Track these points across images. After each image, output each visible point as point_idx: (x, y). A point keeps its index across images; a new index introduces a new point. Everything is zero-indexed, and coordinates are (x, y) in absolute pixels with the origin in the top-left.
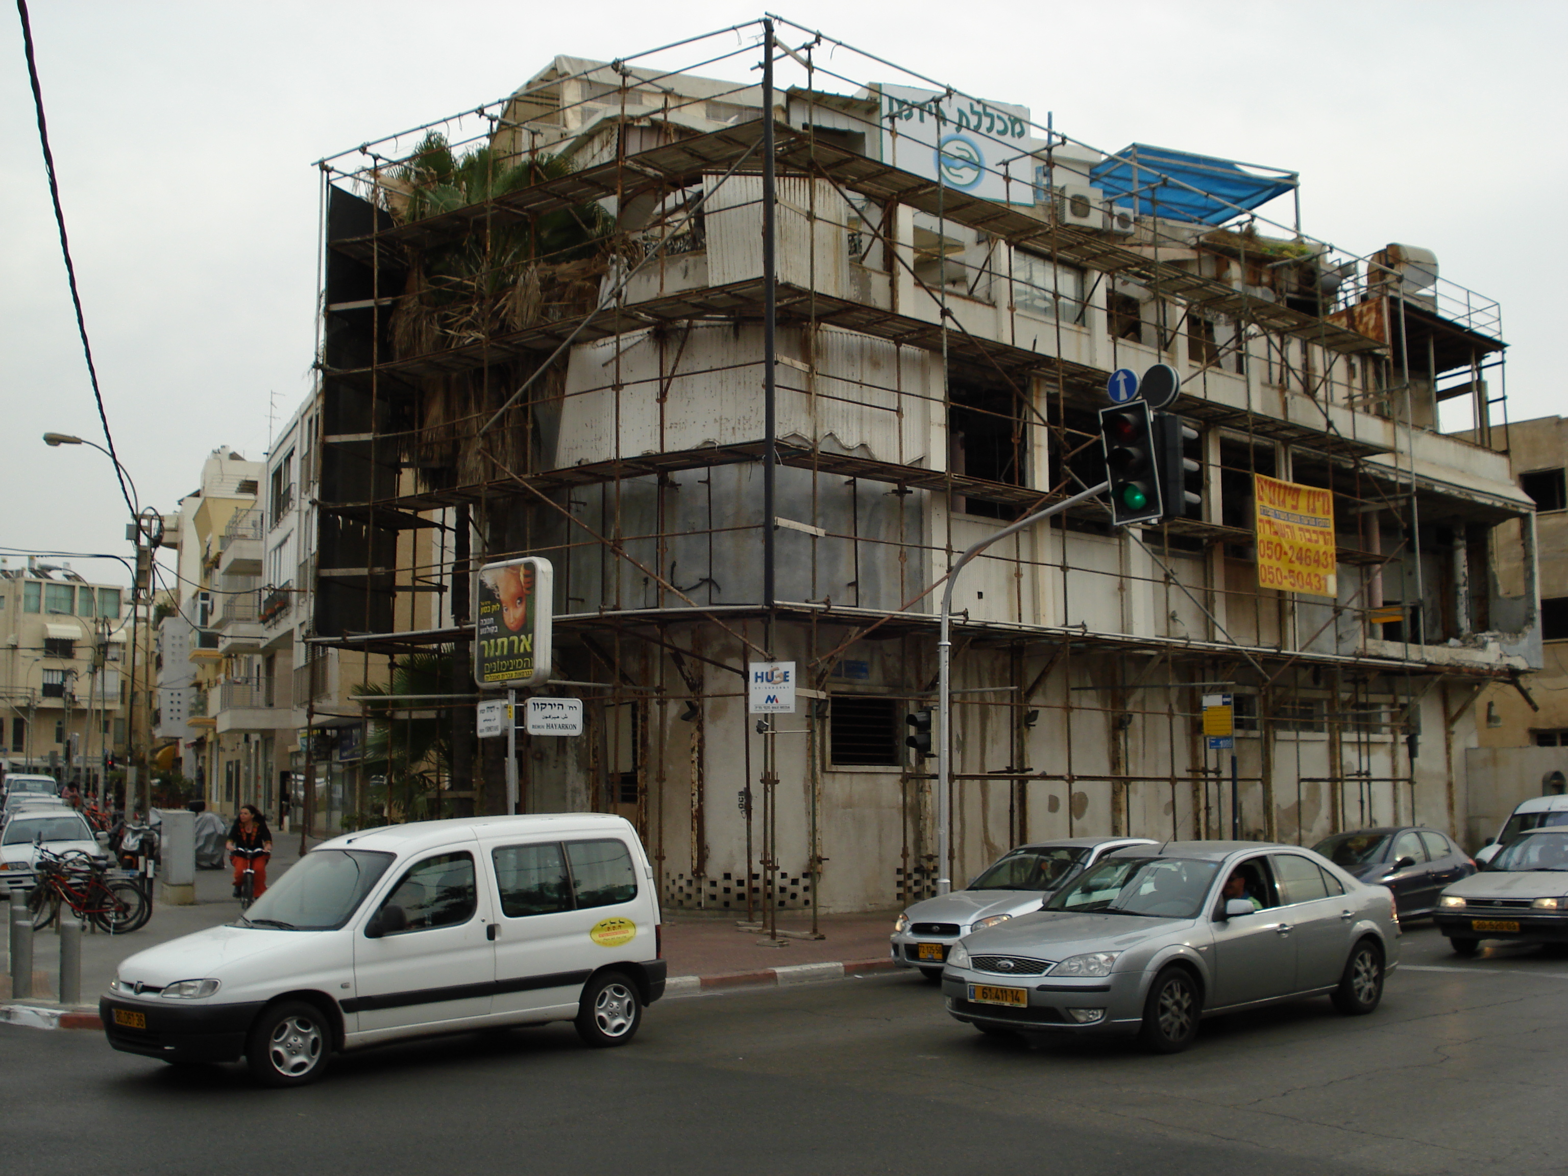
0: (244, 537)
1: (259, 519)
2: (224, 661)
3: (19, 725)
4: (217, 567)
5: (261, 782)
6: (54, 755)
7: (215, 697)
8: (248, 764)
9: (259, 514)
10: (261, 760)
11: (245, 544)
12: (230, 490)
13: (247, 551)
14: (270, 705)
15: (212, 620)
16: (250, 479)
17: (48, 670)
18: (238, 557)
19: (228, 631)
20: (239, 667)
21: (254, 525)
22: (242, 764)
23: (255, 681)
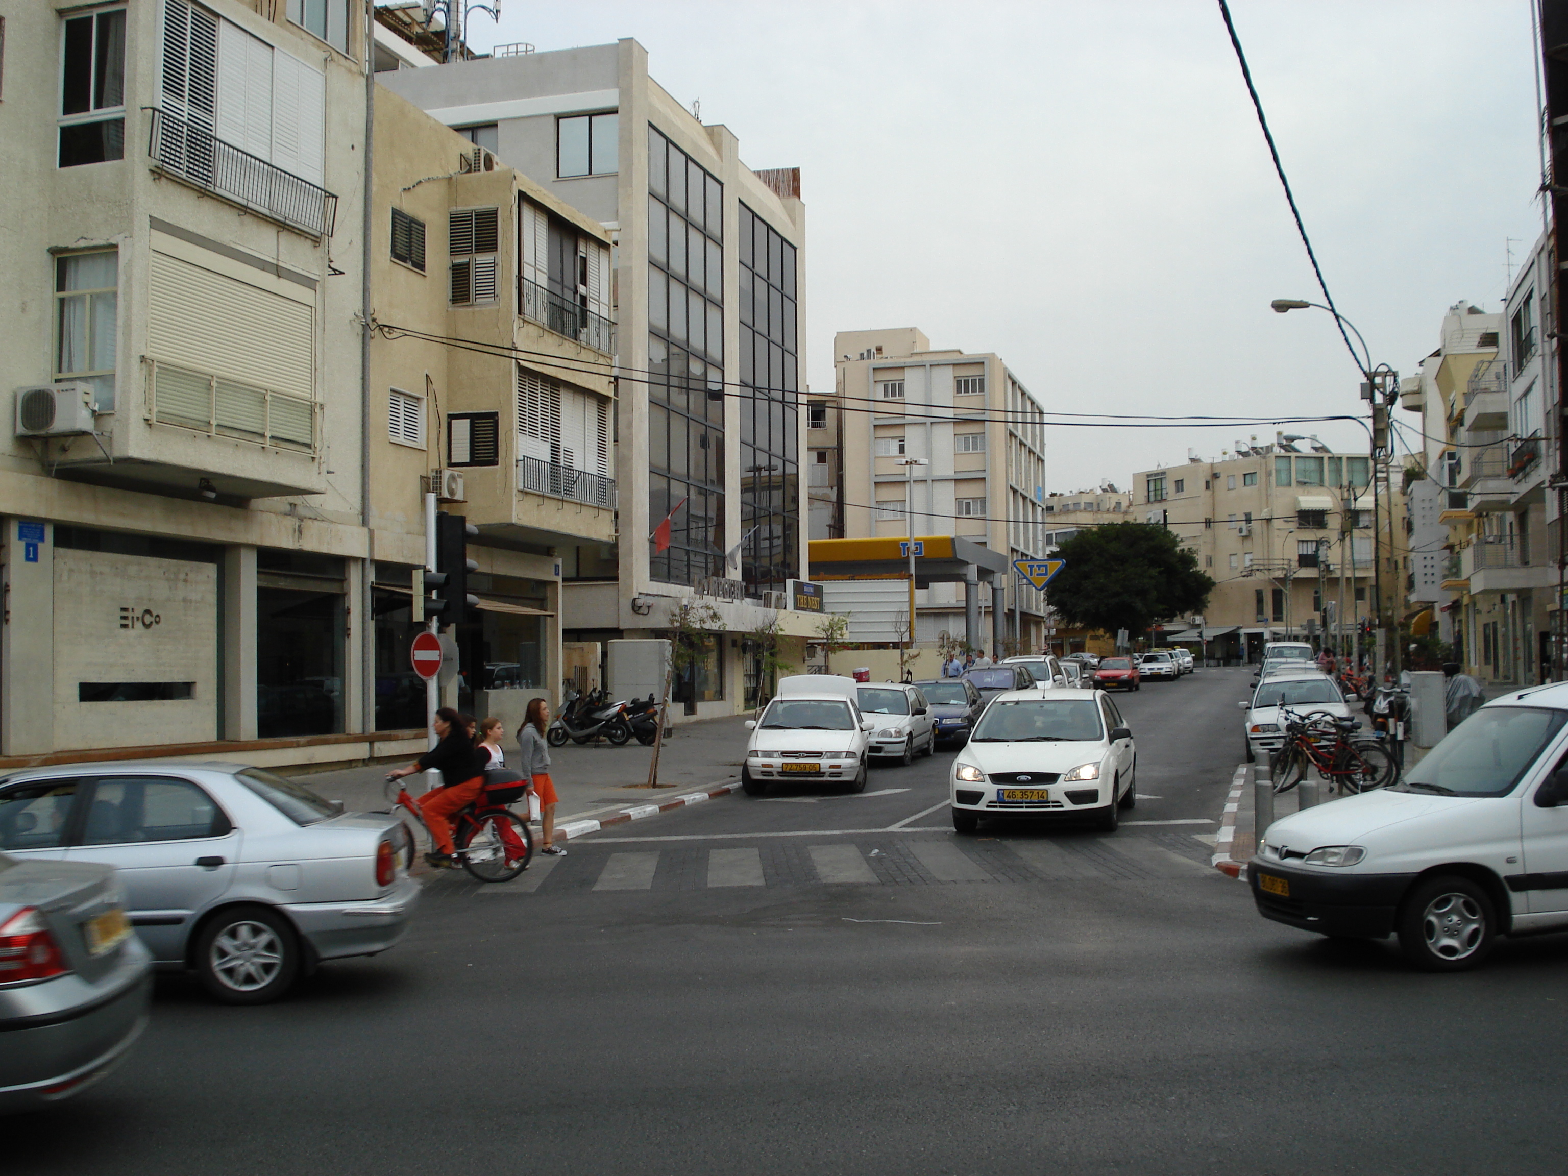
0: (1486, 391)
1: (1502, 370)
2: (1475, 521)
3: (1278, 596)
4: (1462, 424)
5: (1520, 643)
6: (1311, 622)
7: (1467, 557)
8: (1505, 625)
9: (1502, 364)
10: (1518, 620)
11: (1488, 397)
12: (1470, 345)
13: (1491, 404)
14: (1525, 563)
15: (1460, 480)
16: (1489, 331)
17: (1303, 541)
18: (1482, 411)
19: (1477, 489)
20: (1491, 525)
21: (1498, 378)
22: (1499, 626)
23: (1508, 539)
